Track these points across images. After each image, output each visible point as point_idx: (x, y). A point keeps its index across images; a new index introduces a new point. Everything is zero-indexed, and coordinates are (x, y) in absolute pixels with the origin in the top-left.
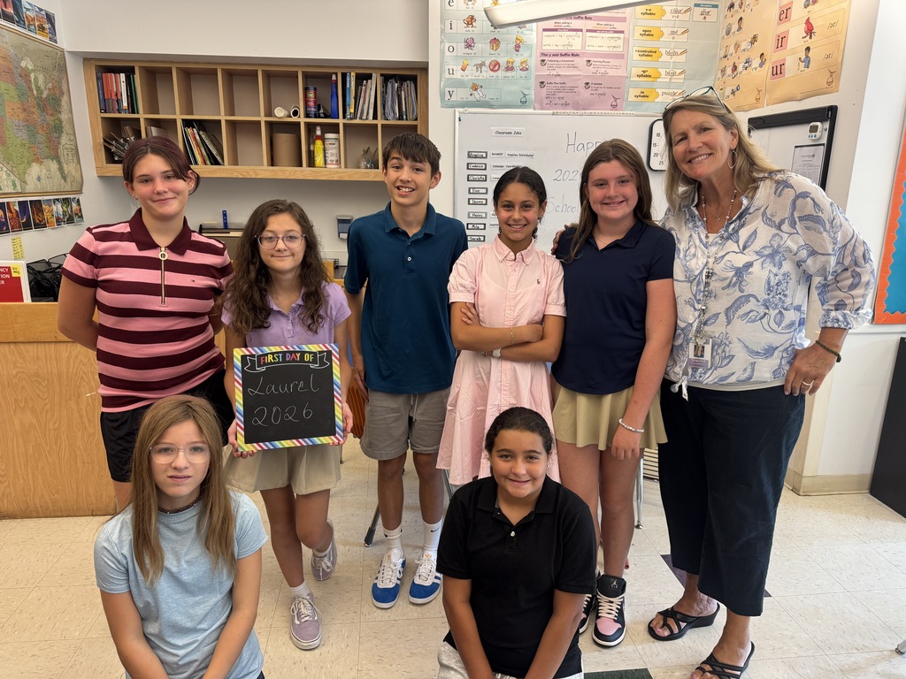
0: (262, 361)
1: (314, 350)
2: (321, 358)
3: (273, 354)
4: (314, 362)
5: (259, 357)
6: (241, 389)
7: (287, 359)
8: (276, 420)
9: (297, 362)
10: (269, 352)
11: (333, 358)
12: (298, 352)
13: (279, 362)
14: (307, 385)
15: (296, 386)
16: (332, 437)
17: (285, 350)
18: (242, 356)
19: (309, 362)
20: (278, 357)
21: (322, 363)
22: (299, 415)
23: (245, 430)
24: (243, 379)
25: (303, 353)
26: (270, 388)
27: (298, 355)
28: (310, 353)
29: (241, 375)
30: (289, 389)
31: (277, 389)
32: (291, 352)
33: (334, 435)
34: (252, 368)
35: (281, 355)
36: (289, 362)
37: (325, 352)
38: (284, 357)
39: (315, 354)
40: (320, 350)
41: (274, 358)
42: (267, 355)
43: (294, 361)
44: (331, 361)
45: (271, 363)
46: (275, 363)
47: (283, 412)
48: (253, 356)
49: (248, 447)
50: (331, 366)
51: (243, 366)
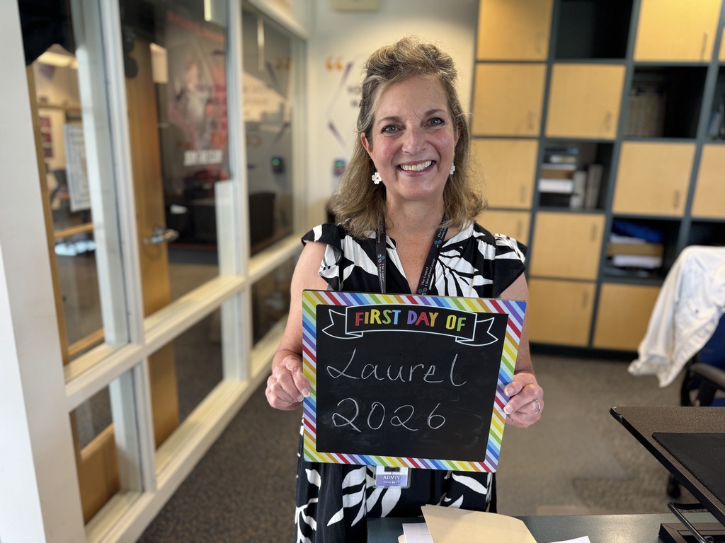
0: (358, 320)
1: (469, 310)
2: (483, 327)
3: (381, 308)
4: (466, 332)
5: (353, 311)
6: (314, 364)
7: (410, 322)
8: (375, 423)
9: (430, 329)
10: (374, 304)
11: (509, 329)
12: (434, 310)
13: (391, 326)
14: (443, 371)
15: (419, 373)
16: (477, 464)
17: (408, 303)
18: (319, 307)
19: (454, 332)
20: (392, 316)
21: (481, 337)
22: (419, 422)
23: (318, 431)
24: (318, 349)
25: (444, 313)
26: (369, 370)
27: (434, 316)
28: (459, 314)
29: (314, 341)
30: (406, 375)
31: (382, 373)
32: (419, 310)
33: (481, 460)
34: (338, 329)
35: (397, 312)
36: (412, 327)
37: (490, 315)
38: (403, 317)
39: (470, 318)
40: (482, 311)
41: (382, 317)
42: (369, 309)
43: (422, 326)
44: (501, 334)
45: (376, 326)
46: (383, 326)
47: (390, 413)
48: (341, 309)
49: (321, 457)
50: (500, 345)
51: (319, 327)
